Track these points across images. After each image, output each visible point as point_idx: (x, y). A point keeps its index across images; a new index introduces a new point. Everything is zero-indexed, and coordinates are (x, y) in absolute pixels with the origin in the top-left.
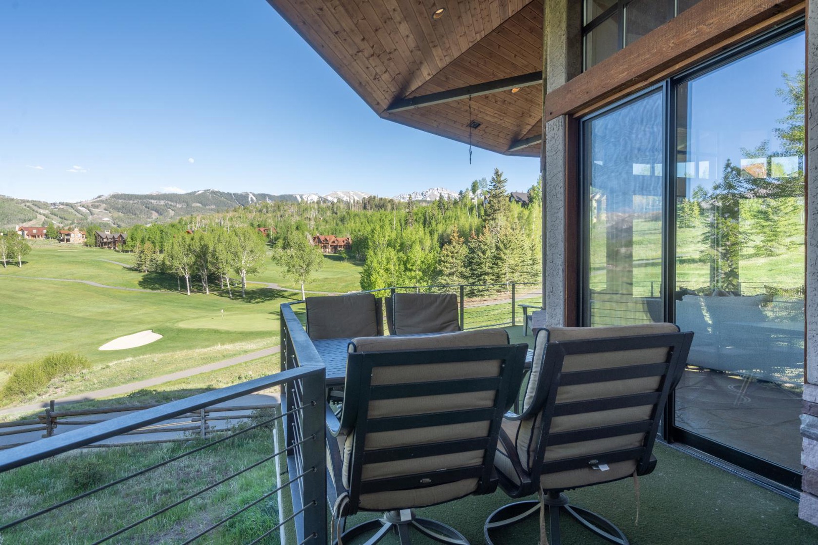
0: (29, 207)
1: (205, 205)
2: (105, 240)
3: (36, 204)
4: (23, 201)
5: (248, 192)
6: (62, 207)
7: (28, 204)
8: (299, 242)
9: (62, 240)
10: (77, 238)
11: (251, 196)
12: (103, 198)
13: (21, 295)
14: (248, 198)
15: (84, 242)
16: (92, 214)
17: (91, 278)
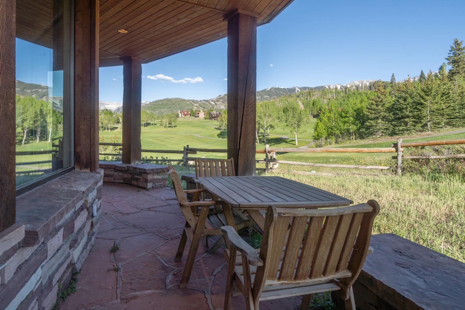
0: (191, 103)
1: (271, 96)
2: (213, 116)
3: (194, 101)
4: (189, 100)
5: (296, 87)
6: (204, 102)
7: (190, 102)
9: (196, 117)
10: (202, 115)
11: (297, 89)
12: (221, 96)
13: (166, 140)
14: (295, 90)
15: (205, 117)
16: (216, 105)
17: (198, 133)
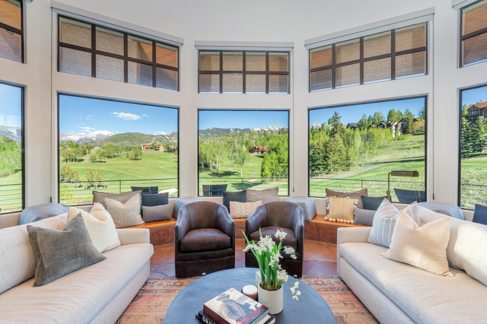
0: (149, 137)
1: (213, 134)
2: (171, 150)
3: (152, 136)
4: (147, 135)
5: (230, 128)
6: (160, 137)
7: (149, 136)
8: (239, 150)
9: (157, 150)
10: (162, 149)
11: (231, 129)
12: (174, 133)
13: (136, 172)
14: (230, 130)
15: (164, 151)
16: (171, 139)
17: (162, 165)
